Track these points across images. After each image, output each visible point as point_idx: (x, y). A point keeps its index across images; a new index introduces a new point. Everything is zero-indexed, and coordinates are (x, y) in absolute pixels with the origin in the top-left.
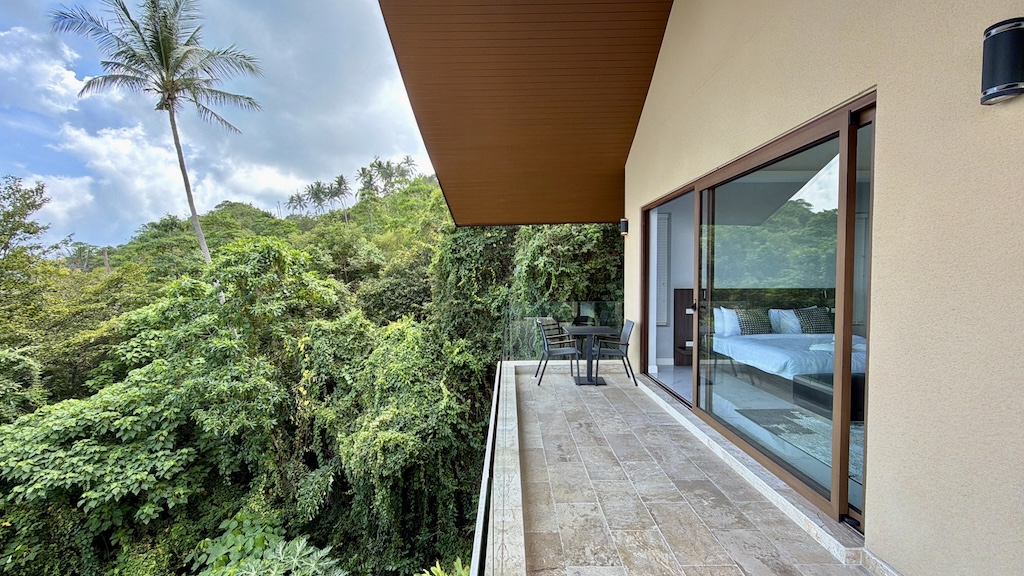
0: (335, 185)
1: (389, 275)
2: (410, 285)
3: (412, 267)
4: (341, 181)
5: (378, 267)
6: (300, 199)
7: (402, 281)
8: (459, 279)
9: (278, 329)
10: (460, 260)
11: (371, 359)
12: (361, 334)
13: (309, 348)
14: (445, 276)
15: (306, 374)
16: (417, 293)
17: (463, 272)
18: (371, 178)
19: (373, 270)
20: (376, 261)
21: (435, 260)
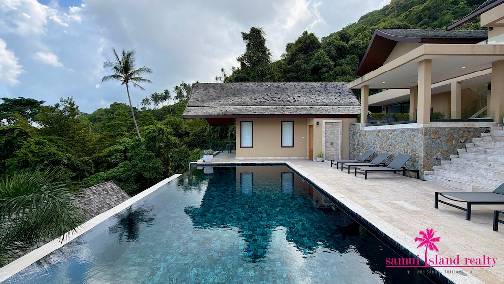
0: (164, 94)
1: (193, 135)
2: (200, 139)
3: (200, 133)
4: (167, 92)
5: (189, 133)
6: (147, 100)
7: (197, 137)
8: (214, 137)
9: (163, 151)
10: (214, 131)
11: (189, 159)
12: (186, 152)
13: (172, 156)
14: (210, 136)
15: (171, 164)
16: (202, 141)
17: (215, 135)
18: (181, 91)
19: (187, 134)
20: (188, 131)
21: (207, 131)
